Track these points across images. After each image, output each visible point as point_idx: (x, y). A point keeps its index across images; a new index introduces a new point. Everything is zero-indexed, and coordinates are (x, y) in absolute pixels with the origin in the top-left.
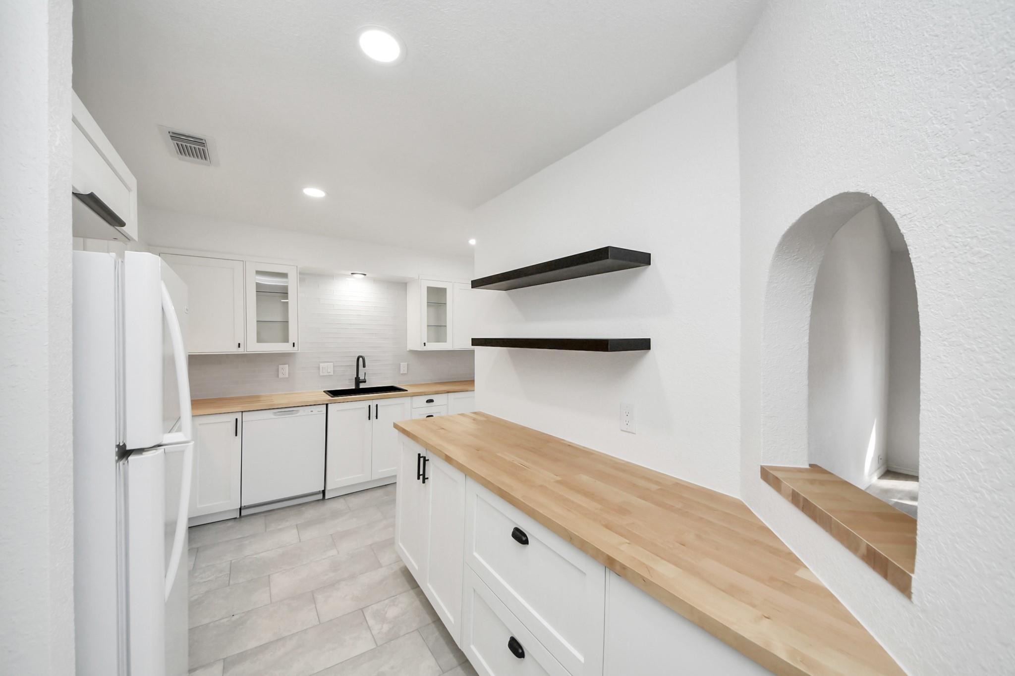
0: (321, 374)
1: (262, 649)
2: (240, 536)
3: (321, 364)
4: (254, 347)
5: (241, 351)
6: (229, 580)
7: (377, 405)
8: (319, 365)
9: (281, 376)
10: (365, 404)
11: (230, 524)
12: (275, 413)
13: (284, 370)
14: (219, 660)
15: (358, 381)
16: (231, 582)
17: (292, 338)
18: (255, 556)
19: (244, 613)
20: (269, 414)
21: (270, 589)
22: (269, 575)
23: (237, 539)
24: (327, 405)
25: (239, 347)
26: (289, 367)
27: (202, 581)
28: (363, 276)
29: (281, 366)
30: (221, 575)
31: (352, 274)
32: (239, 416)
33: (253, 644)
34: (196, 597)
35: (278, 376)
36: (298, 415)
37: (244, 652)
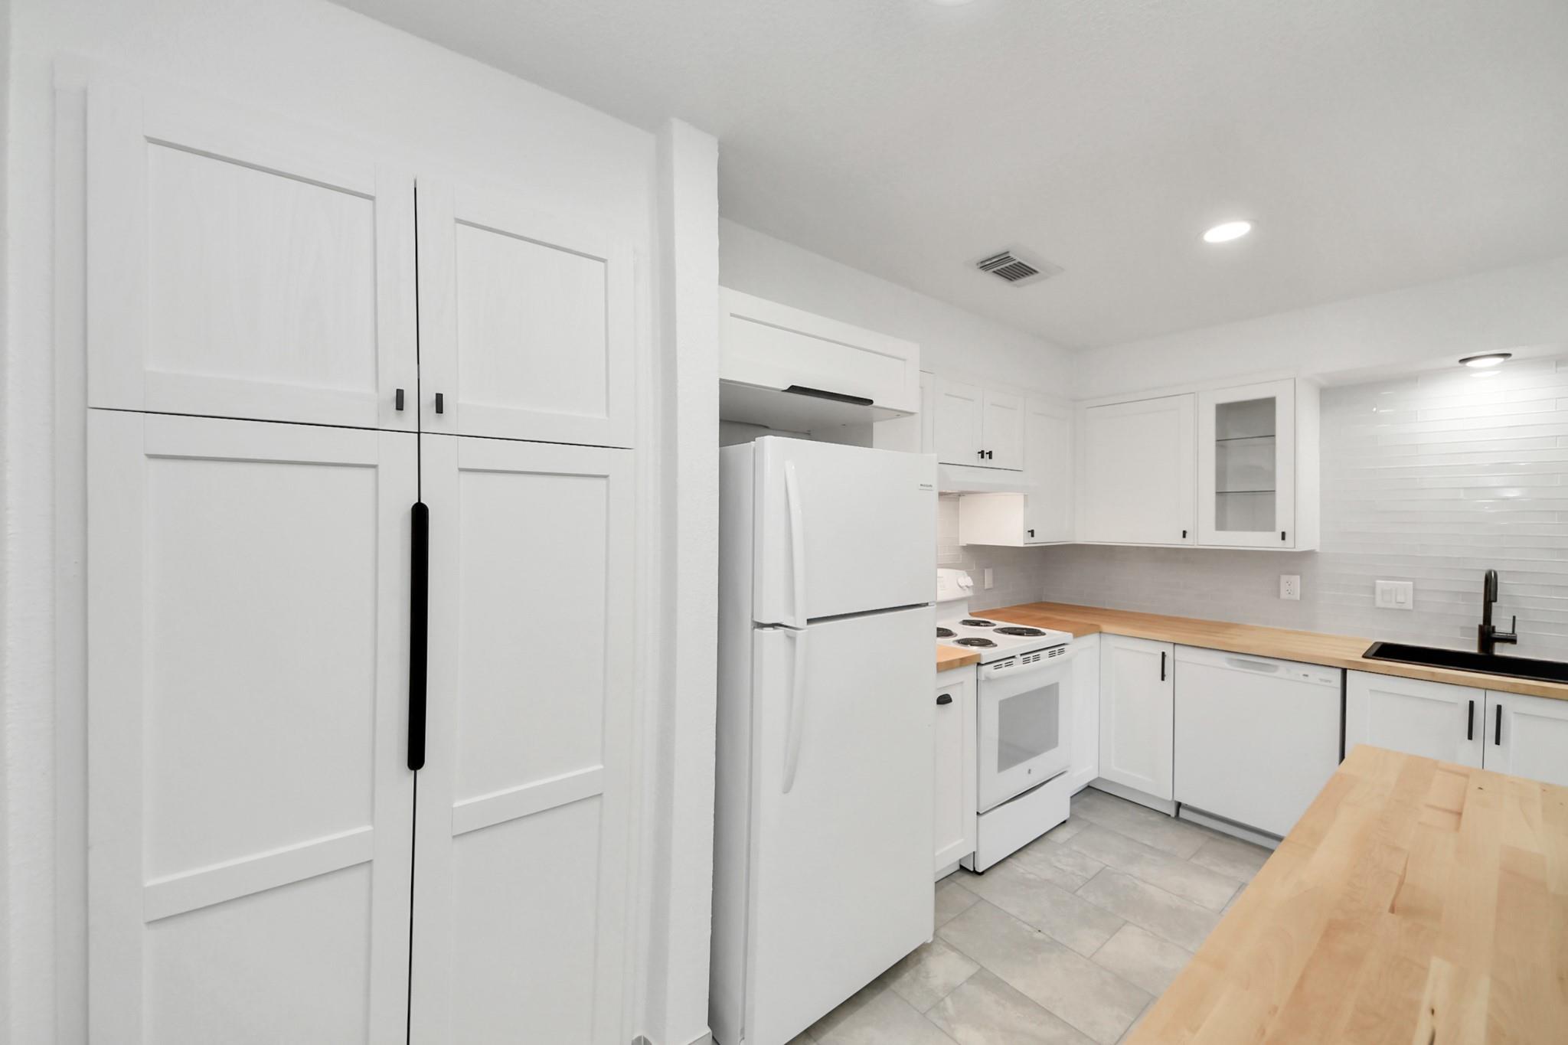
0: (1379, 603)
1: (1020, 999)
2: (1149, 843)
3: (1378, 581)
4: (1208, 536)
5: (1189, 543)
6: (1081, 887)
7: (1499, 708)
8: (1375, 584)
9: (1284, 595)
10: (1463, 696)
11: (1155, 818)
12: (1232, 659)
13: (1292, 586)
14: (978, 964)
15: (1487, 637)
16: (1079, 893)
17: (1282, 522)
18: (1136, 882)
19: (1051, 938)
20: (1220, 660)
21: (1108, 940)
22: (1127, 922)
23: (1142, 844)
24: (1344, 671)
25: (1184, 536)
26: (1301, 578)
27: (1058, 864)
28: (1501, 360)
29: (1284, 578)
30: (1080, 873)
31: (1462, 361)
32: (1168, 650)
33: (1018, 984)
34: (1032, 876)
35: (1278, 595)
36: (1275, 674)
37: (1003, 982)
